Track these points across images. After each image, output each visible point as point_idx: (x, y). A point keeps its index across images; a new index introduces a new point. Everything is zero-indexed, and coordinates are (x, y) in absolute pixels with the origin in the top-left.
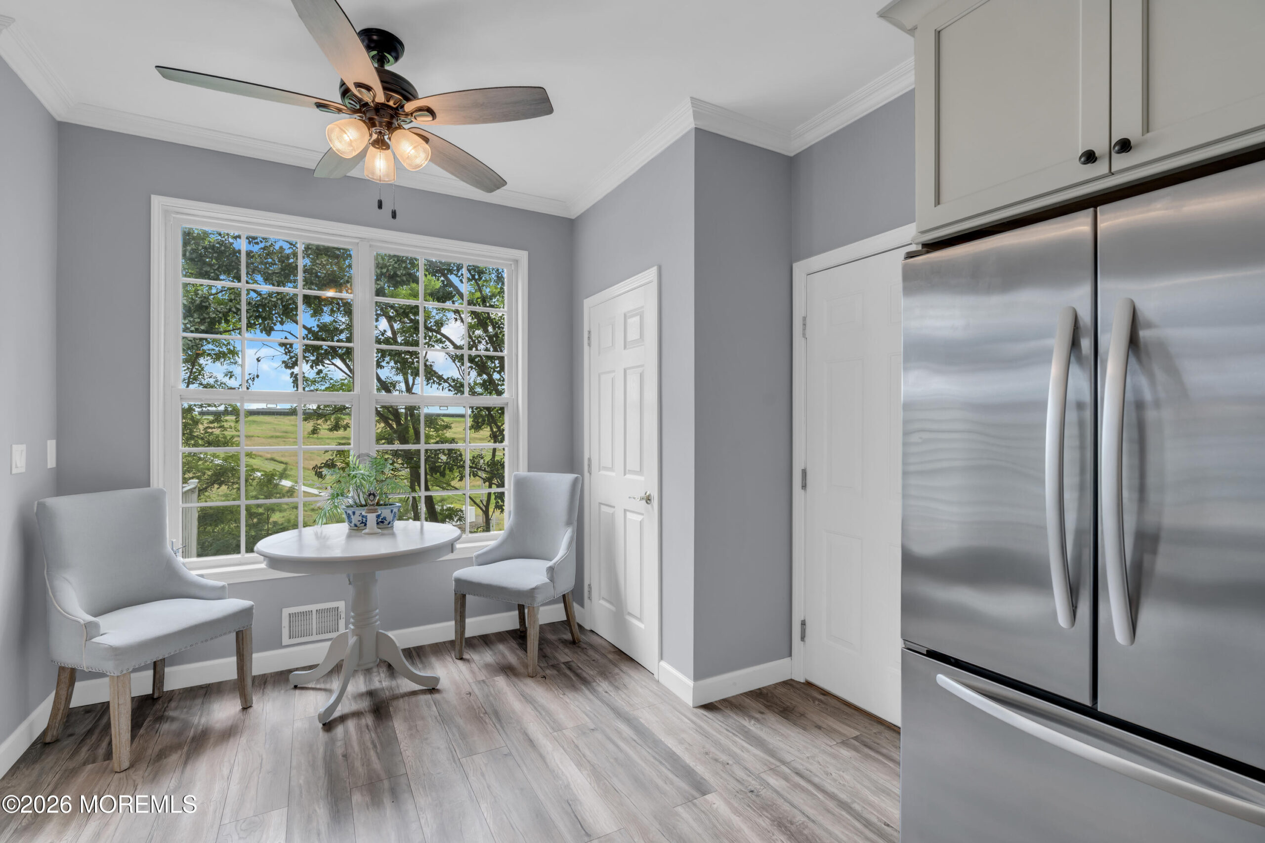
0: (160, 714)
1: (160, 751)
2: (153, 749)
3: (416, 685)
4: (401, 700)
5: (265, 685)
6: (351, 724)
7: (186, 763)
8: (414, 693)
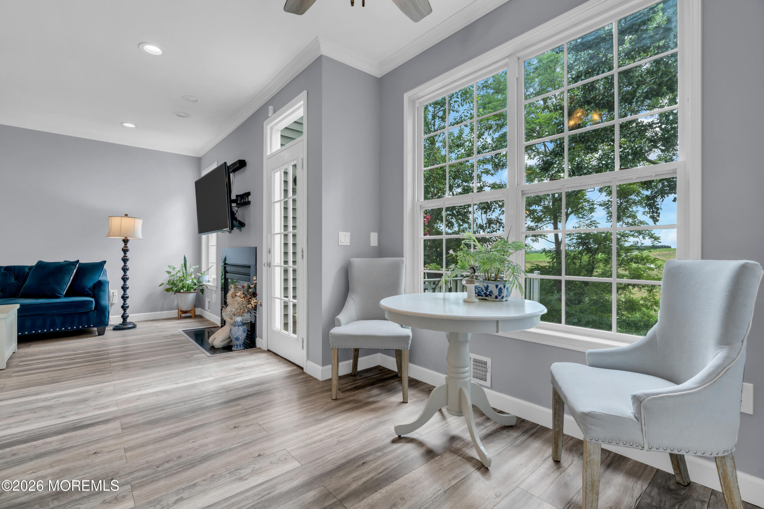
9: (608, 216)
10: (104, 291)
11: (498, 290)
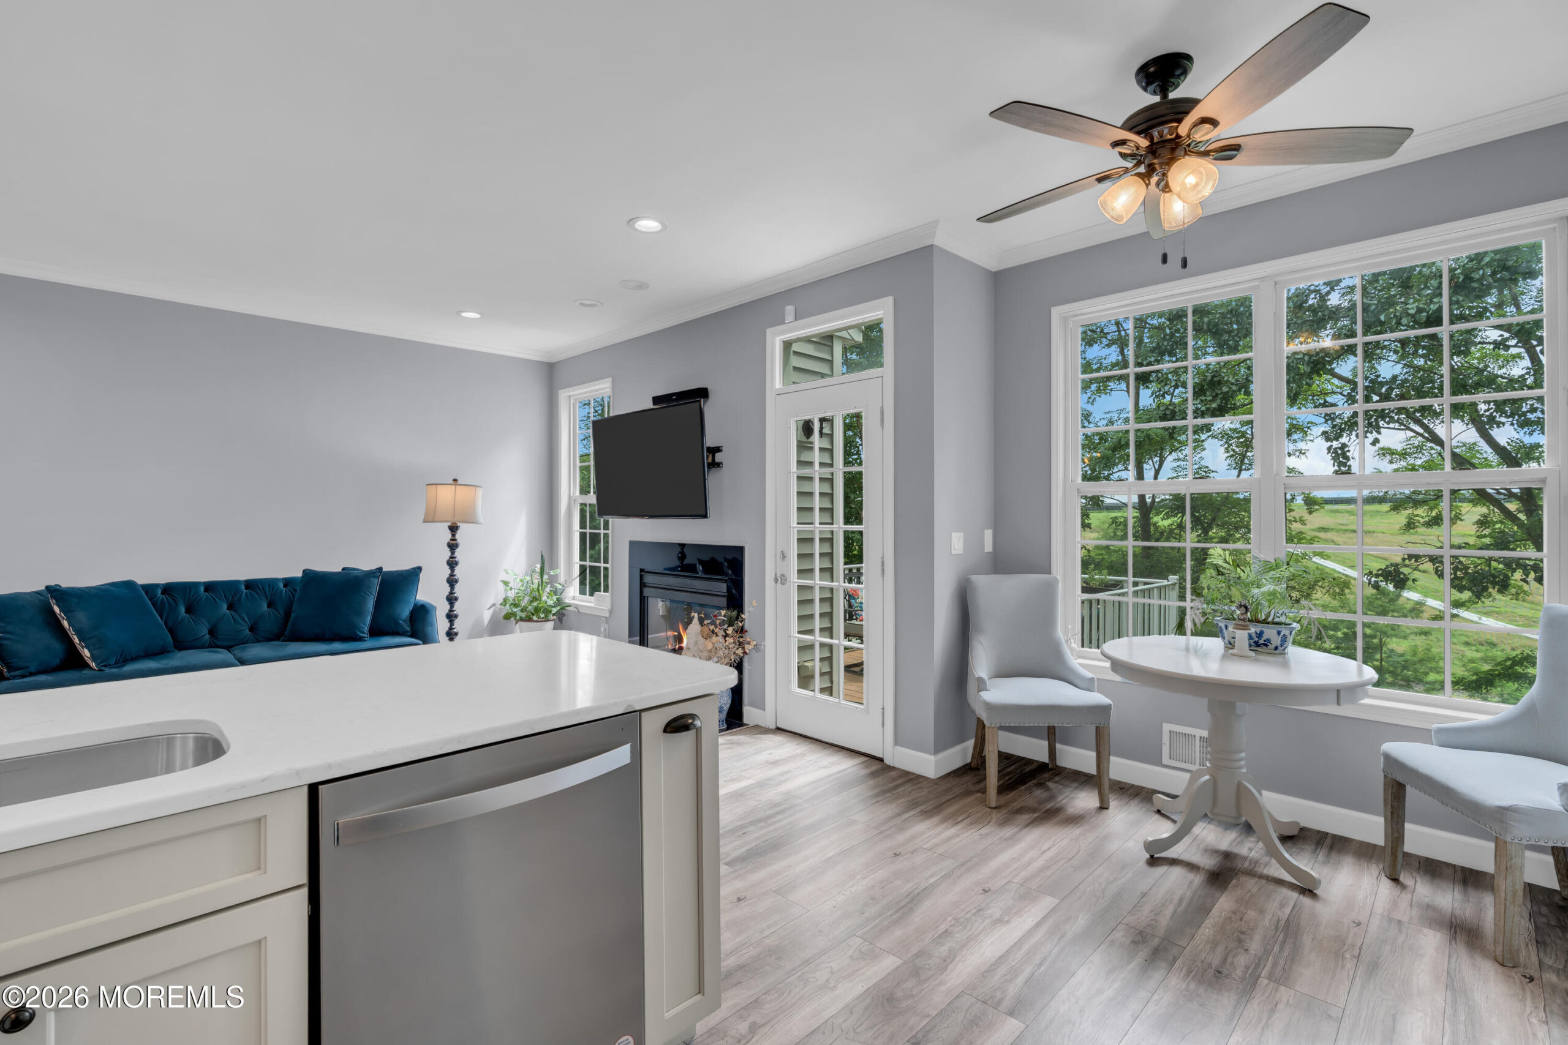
0: (1042, 781)
1: (1022, 807)
2: (1016, 805)
3: (1287, 874)
4: (1255, 880)
5: (1135, 796)
6: (1177, 872)
7: (1027, 826)
8: (1280, 882)
9: (1227, 457)
10: (432, 625)
11: (1280, 638)
